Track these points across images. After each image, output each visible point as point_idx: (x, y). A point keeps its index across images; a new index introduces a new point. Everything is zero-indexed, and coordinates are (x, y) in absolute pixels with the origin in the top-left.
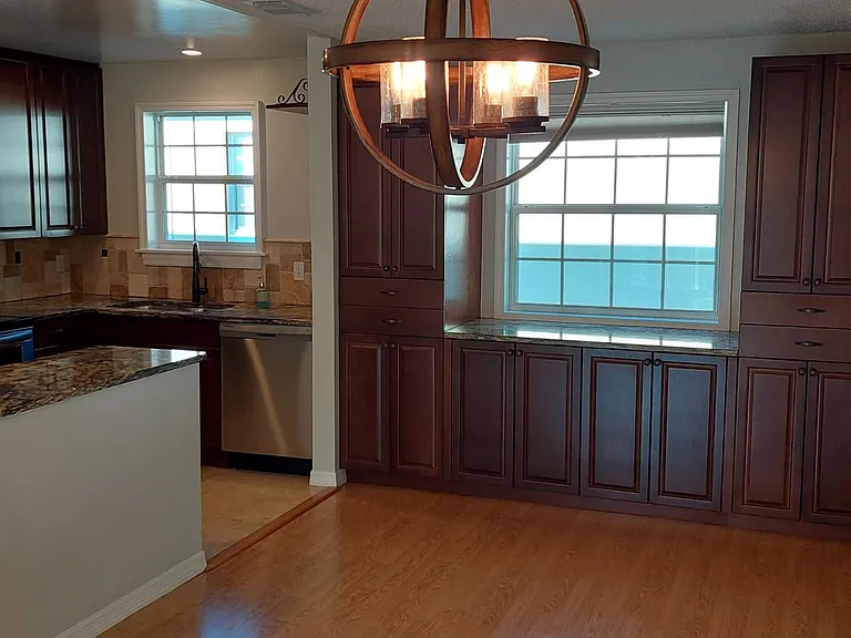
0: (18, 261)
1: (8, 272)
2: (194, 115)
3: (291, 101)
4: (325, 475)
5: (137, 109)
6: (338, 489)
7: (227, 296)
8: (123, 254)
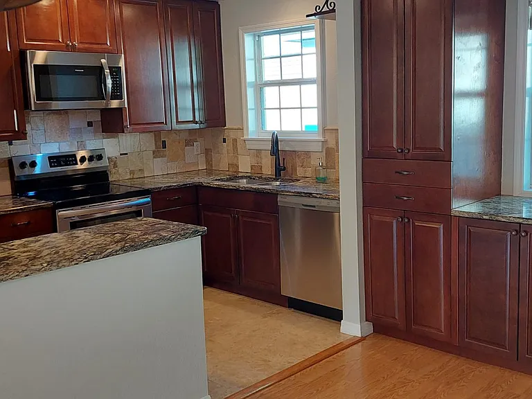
0: (164, 147)
1: (156, 154)
2: (280, 32)
3: (325, 9)
4: (353, 326)
5: (240, 32)
6: (363, 339)
7: (300, 172)
8: (235, 140)
